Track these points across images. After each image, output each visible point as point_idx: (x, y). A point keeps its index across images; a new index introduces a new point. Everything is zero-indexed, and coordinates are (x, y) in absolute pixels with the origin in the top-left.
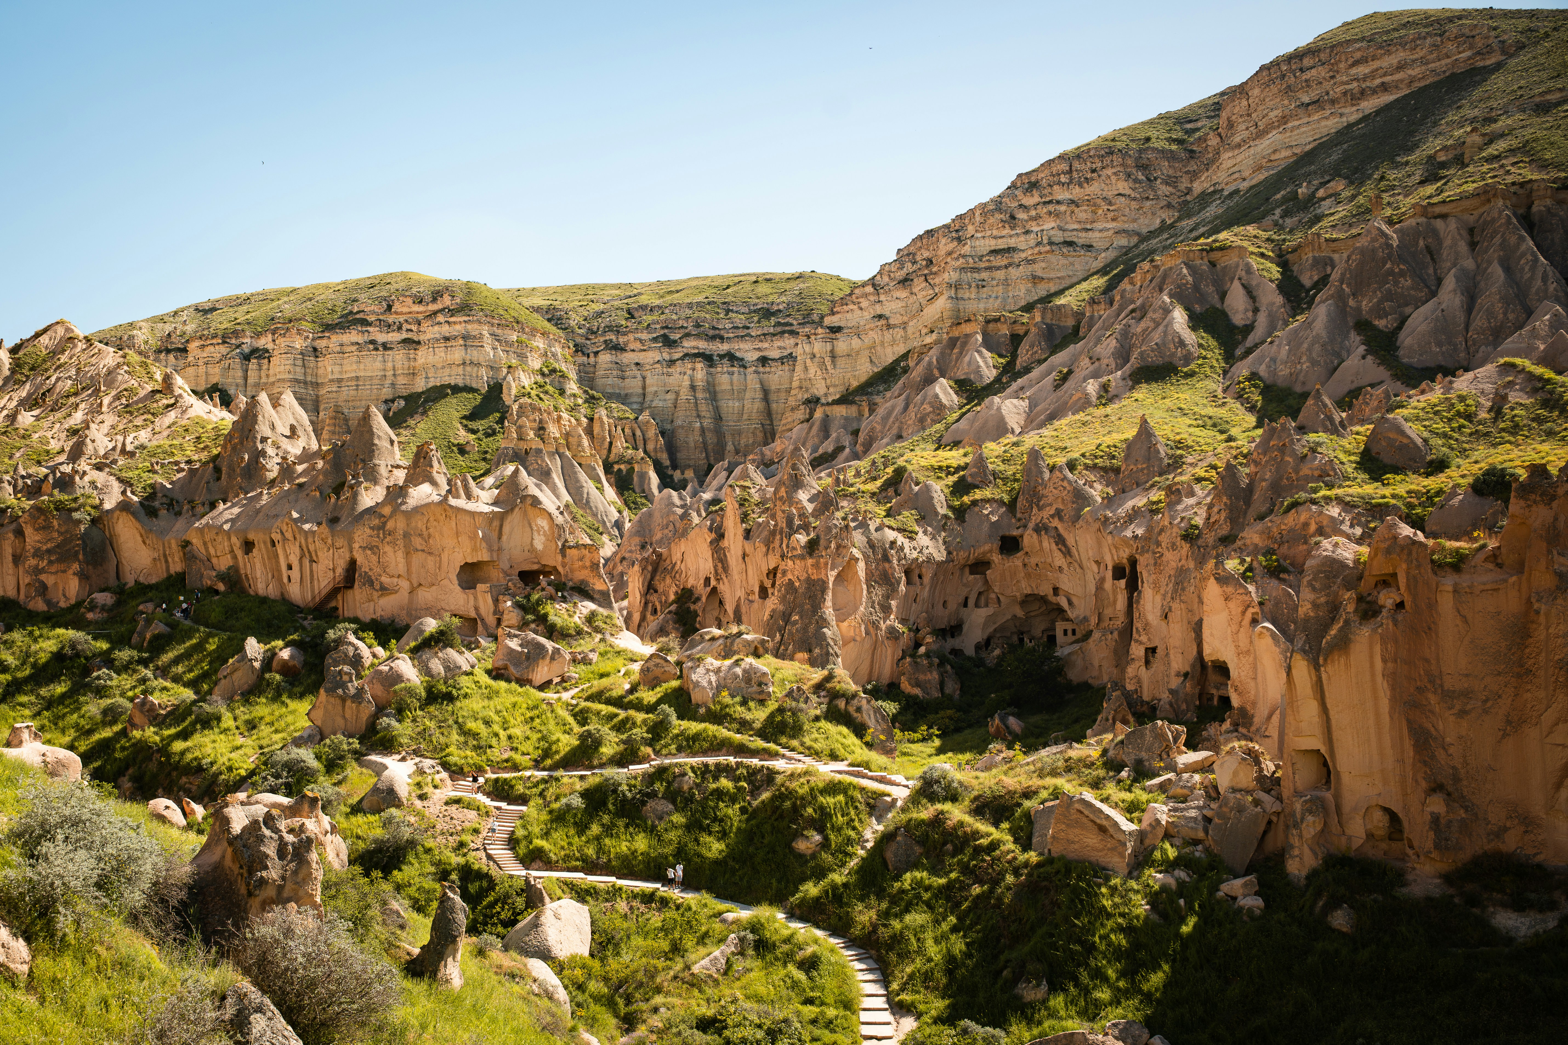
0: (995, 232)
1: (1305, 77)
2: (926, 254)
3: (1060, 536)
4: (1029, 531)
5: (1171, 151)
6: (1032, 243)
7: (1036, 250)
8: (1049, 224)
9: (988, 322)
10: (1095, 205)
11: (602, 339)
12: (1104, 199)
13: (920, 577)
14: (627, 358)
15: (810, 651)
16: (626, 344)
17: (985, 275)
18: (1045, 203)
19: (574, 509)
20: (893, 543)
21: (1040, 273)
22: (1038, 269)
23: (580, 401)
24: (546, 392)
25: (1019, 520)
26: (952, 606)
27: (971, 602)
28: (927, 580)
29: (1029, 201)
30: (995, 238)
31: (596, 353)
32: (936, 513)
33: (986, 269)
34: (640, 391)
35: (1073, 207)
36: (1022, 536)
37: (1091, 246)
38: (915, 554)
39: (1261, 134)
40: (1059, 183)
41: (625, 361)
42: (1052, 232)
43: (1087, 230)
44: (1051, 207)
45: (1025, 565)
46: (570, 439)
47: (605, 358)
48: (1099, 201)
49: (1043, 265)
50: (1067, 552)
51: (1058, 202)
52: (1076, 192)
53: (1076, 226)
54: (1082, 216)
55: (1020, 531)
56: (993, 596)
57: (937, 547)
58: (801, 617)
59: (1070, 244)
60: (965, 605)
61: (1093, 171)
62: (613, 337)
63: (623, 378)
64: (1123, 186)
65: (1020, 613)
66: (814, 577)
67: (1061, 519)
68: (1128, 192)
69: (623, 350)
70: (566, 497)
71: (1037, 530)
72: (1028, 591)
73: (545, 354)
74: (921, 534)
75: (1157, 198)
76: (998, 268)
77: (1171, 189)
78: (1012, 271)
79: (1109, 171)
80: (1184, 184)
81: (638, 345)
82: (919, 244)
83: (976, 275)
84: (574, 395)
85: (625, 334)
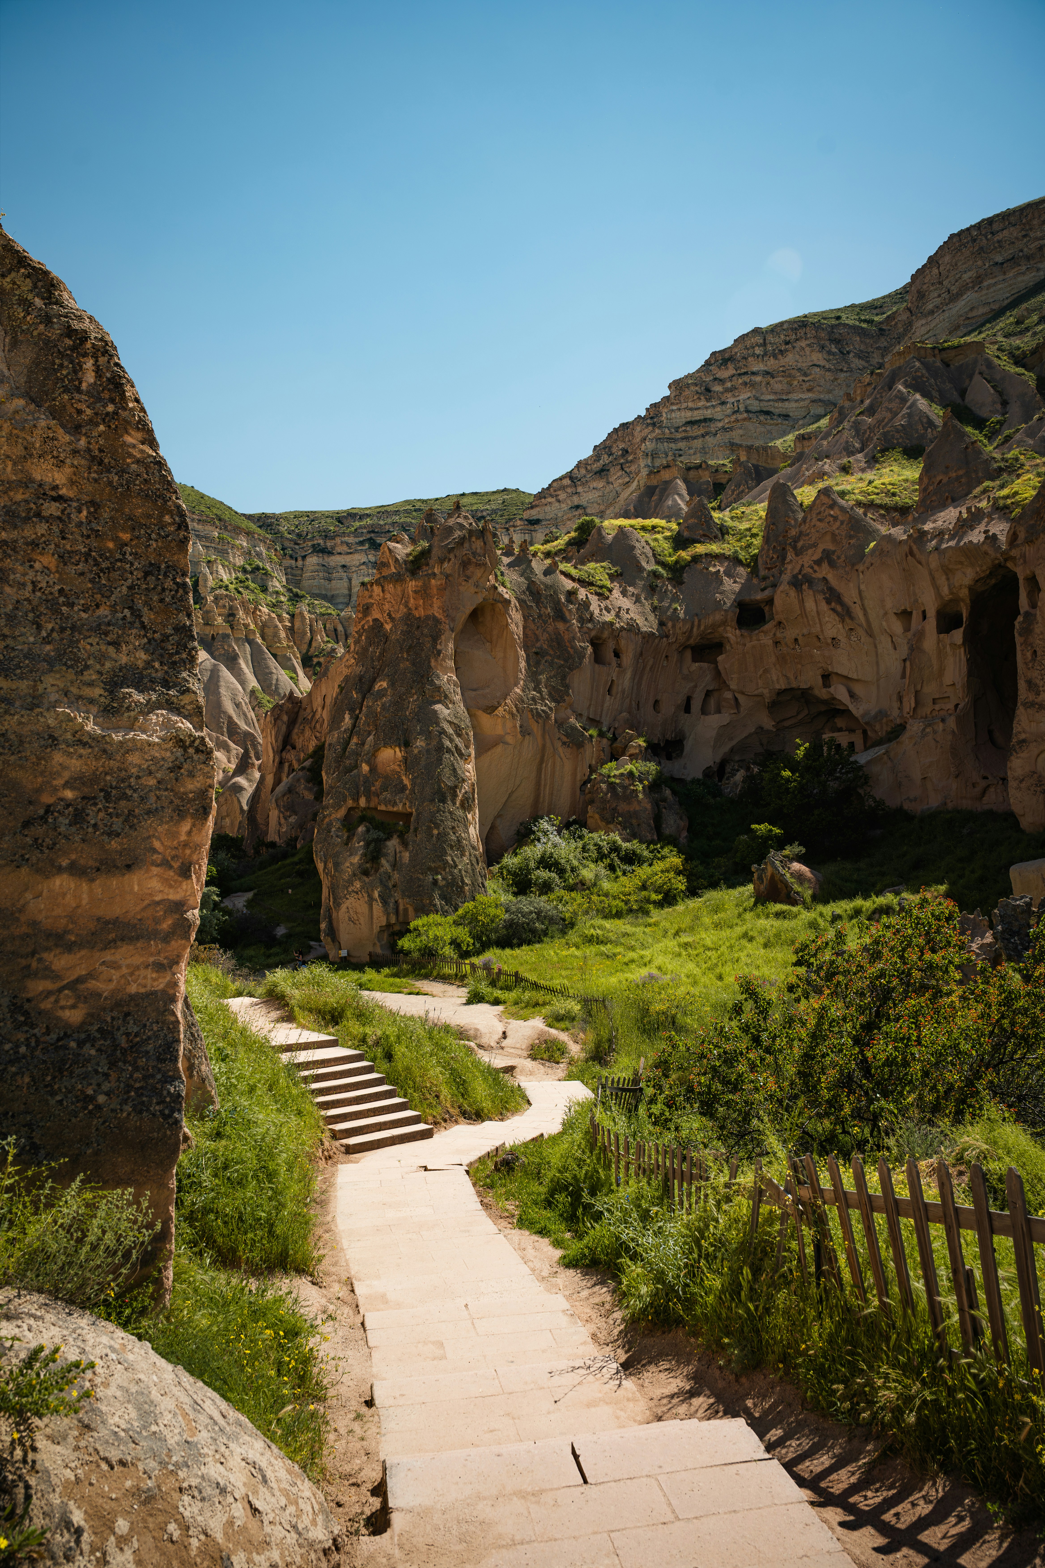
0: (690, 405)
1: (996, 238)
2: (622, 445)
3: (831, 589)
4: (784, 587)
5: (862, 328)
6: (729, 411)
7: (733, 418)
8: (745, 395)
9: (689, 469)
10: (790, 376)
11: (310, 544)
12: (799, 370)
13: (617, 655)
14: (335, 560)
15: (407, 744)
16: (333, 548)
17: (682, 445)
18: (740, 375)
19: (260, 695)
20: (571, 594)
21: (737, 441)
22: (736, 436)
23: (282, 599)
24: (247, 588)
25: (765, 578)
26: (668, 708)
27: (696, 705)
28: (628, 659)
29: (724, 374)
30: (691, 409)
31: (304, 558)
32: (641, 569)
33: (682, 439)
34: (346, 592)
35: (769, 378)
36: (770, 602)
37: (788, 416)
38: (608, 617)
39: (954, 298)
40: (754, 355)
41: (332, 564)
42: (748, 402)
43: (783, 400)
44: (746, 378)
45: (777, 643)
46: (266, 630)
47: (313, 560)
48: (794, 372)
49: (741, 432)
50: (845, 614)
51: (753, 373)
52: (771, 364)
53: (772, 397)
54: (778, 387)
55: (767, 593)
56: (728, 695)
57: (643, 614)
58: (392, 684)
59: (767, 413)
60: (687, 709)
61: (787, 343)
62: (321, 542)
63: (330, 580)
64: (817, 357)
65: (768, 723)
66: (420, 613)
67: (832, 564)
68: (822, 363)
69: (330, 553)
70: (253, 682)
71: (797, 583)
72: (782, 685)
73: (250, 553)
74: (616, 593)
75: (851, 370)
76: (695, 438)
77: (863, 363)
78: (709, 439)
79: (803, 343)
80: (876, 359)
81: (345, 548)
82: (615, 437)
83: (673, 445)
84: (277, 593)
85: (333, 538)
